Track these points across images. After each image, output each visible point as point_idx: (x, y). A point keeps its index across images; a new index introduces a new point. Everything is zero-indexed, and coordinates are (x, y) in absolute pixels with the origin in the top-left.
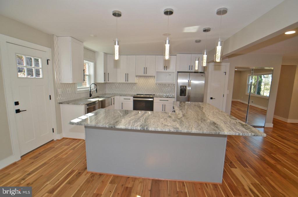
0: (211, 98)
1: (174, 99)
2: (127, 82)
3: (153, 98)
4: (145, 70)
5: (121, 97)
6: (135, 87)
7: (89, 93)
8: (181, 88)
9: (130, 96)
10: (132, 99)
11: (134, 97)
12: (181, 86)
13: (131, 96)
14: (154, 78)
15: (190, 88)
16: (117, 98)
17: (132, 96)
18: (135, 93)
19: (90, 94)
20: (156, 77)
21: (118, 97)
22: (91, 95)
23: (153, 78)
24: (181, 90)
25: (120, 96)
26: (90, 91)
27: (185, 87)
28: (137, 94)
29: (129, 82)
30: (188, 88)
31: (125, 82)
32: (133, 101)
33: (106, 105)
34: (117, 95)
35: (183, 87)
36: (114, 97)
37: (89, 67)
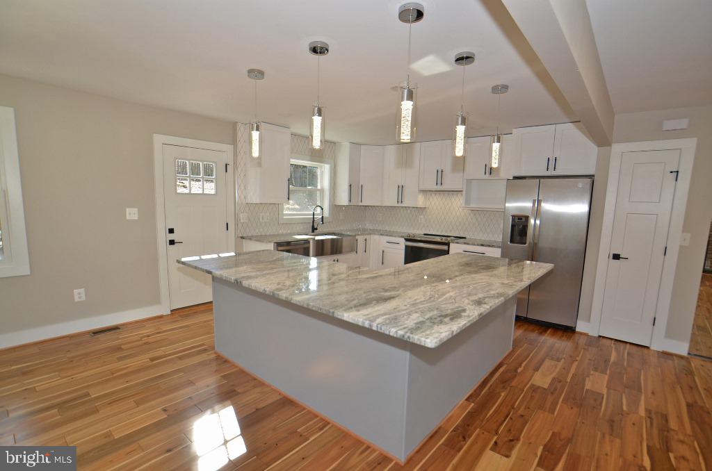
0: (616, 257)
1: (500, 249)
2: (400, 205)
3: (448, 244)
4: (440, 175)
5: (381, 236)
6: (422, 217)
7: (312, 224)
8: (513, 220)
9: (399, 237)
10: (402, 243)
11: (409, 240)
12: (513, 216)
13: (402, 237)
14: (461, 194)
15: (538, 222)
16: (375, 238)
18: (418, 232)
19: (313, 226)
20: (464, 192)
21: (377, 237)
22: (314, 229)
23: (459, 194)
25: (380, 234)
26: (313, 221)
27: (524, 219)
28: (425, 234)
29: (404, 204)
30: (533, 222)
31: (397, 205)
32: (404, 247)
33: (344, 251)
34: (373, 232)
35: (519, 219)
36: (367, 237)
37: (322, 173)
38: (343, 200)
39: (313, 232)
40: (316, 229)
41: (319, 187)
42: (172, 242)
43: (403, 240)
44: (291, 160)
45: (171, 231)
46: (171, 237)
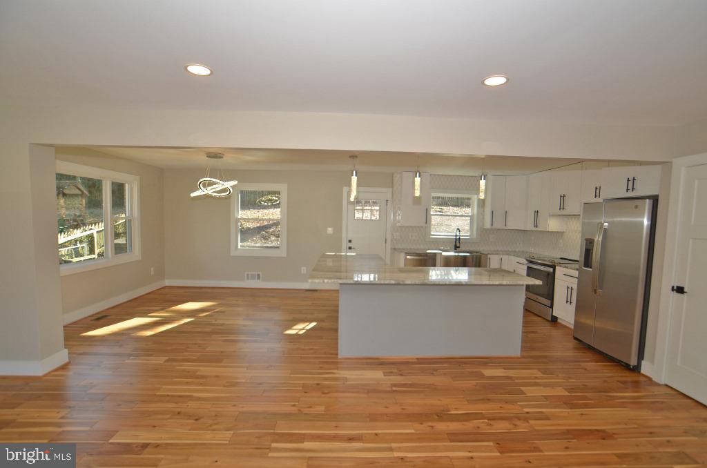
0: (679, 290)
2: (535, 229)
3: (553, 267)
4: (562, 200)
7: (454, 243)
8: (586, 243)
12: (586, 240)
14: (579, 218)
19: (456, 245)
22: (456, 247)
24: (586, 250)
25: (514, 255)
26: (456, 241)
27: (593, 243)
32: (526, 268)
36: (503, 257)
37: (473, 202)
38: (488, 226)
39: (455, 249)
40: (459, 247)
42: (350, 248)
43: (525, 261)
45: (350, 241)
46: (350, 245)
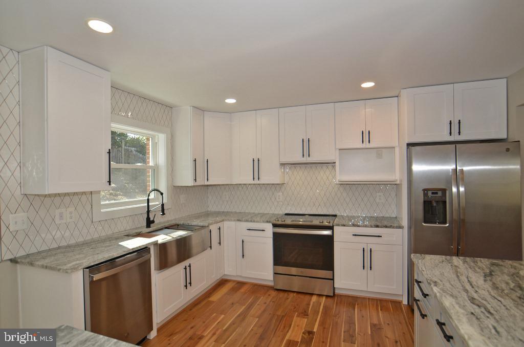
1: (400, 230)
2: (256, 182)
3: (331, 228)
4: (306, 145)
5: (238, 223)
6: (281, 194)
7: (145, 216)
8: (425, 195)
9: (264, 222)
10: (269, 230)
11: (275, 226)
12: (424, 190)
13: (267, 222)
14: (334, 167)
16: (229, 226)
17: (270, 222)
18: (281, 211)
19: (148, 218)
20: (337, 164)
21: (232, 224)
22: (149, 222)
23: (330, 166)
24: (425, 202)
25: (238, 220)
26: (148, 212)
27: (440, 194)
28: (287, 212)
29: (262, 181)
30: (454, 190)
31: (253, 182)
32: (271, 236)
33: (194, 250)
34: (226, 215)
35: (433, 193)
36: (220, 225)
37: (155, 145)
38: (186, 179)
39: (148, 226)
40: (153, 222)
41: (151, 164)
43: (270, 225)
44: (113, 125)
